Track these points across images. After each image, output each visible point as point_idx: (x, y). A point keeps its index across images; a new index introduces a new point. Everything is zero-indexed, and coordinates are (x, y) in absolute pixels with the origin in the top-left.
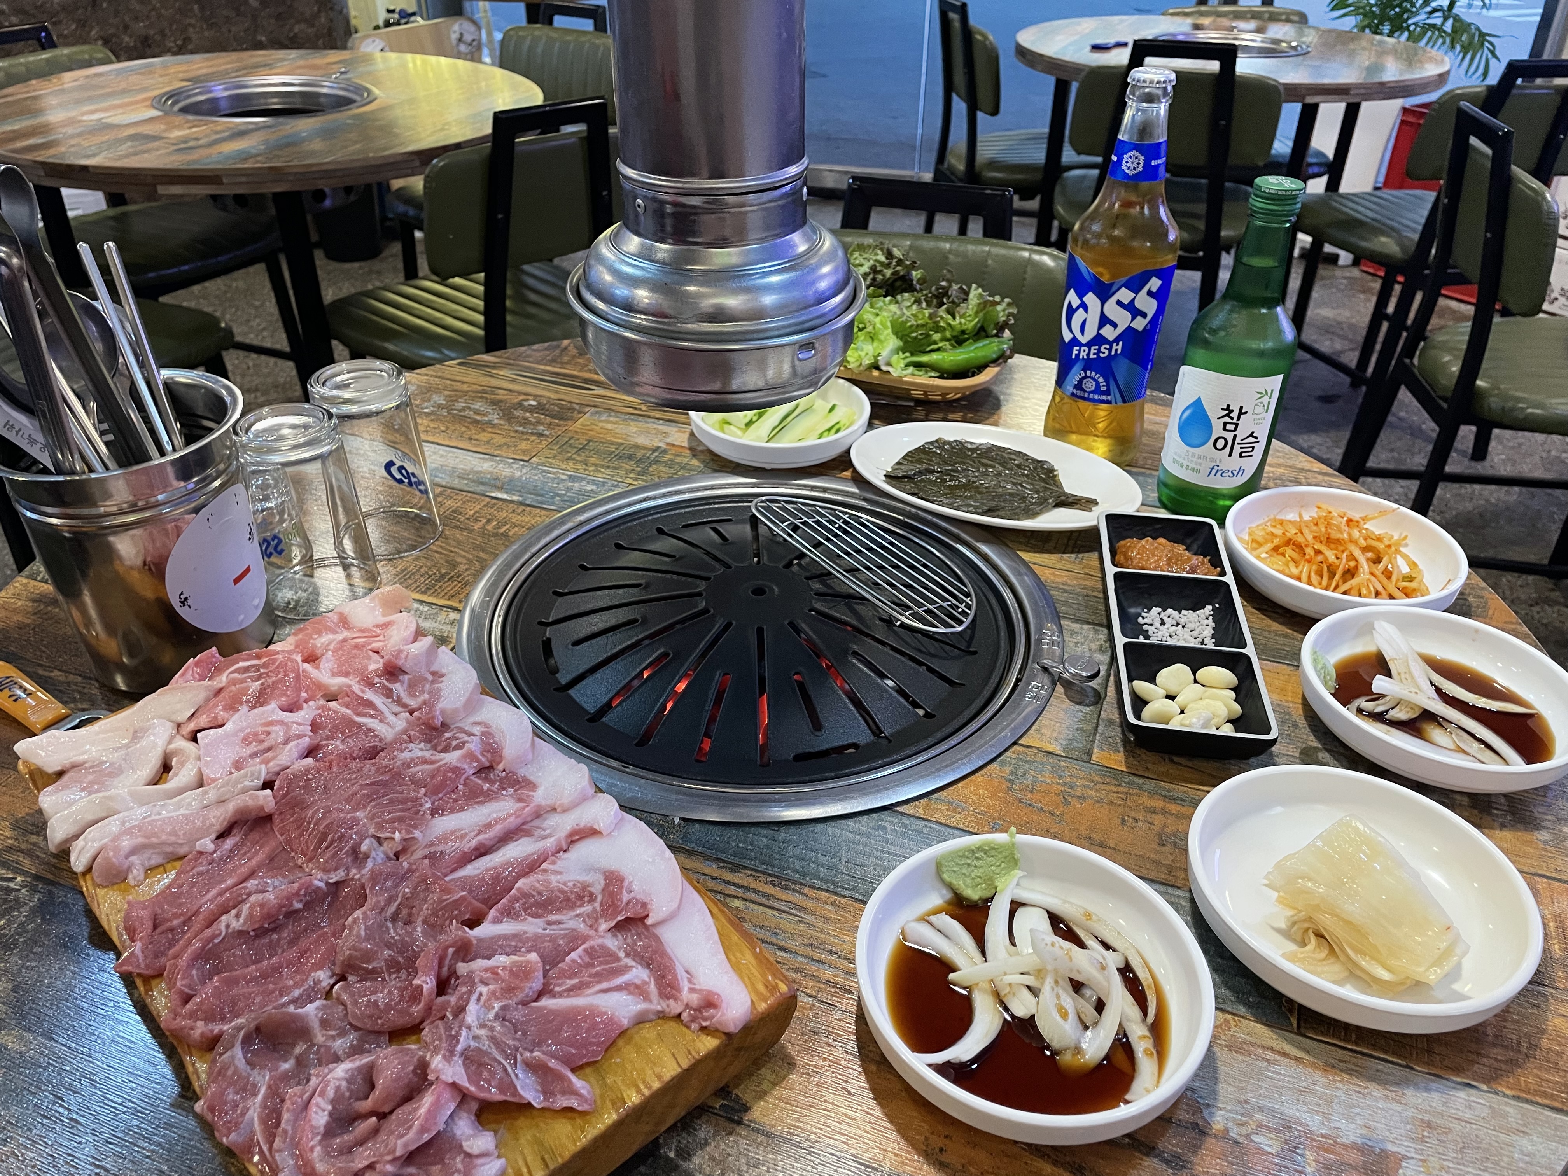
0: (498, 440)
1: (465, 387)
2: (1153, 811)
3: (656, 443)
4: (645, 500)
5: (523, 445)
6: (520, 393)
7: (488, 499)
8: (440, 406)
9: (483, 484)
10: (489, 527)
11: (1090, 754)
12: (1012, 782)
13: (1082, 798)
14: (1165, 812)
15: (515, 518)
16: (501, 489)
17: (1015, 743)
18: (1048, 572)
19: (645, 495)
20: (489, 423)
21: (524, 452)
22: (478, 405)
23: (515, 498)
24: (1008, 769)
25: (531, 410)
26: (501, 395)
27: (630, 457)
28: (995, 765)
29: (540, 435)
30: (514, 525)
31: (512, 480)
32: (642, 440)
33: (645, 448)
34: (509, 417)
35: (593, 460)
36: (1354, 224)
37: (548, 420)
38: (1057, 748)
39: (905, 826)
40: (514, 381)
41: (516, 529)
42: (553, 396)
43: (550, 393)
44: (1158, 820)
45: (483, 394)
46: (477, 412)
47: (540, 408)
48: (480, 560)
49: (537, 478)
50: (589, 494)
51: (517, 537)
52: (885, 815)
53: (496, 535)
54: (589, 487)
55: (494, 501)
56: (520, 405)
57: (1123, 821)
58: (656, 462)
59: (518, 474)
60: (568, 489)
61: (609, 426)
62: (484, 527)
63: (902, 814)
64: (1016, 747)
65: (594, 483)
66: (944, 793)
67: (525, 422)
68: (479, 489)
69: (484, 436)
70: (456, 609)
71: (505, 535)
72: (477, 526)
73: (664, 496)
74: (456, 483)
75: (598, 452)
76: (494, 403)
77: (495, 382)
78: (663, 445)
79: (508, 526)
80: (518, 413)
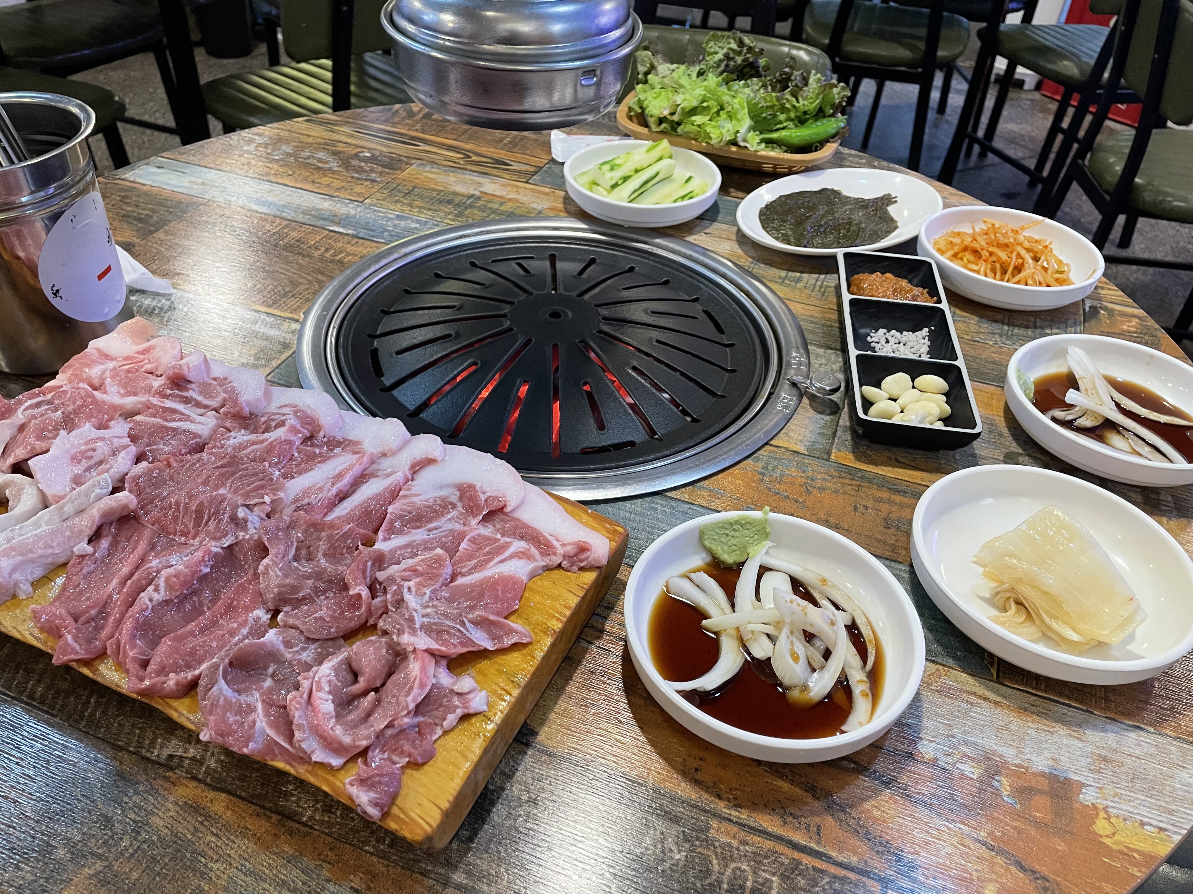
0: (337, 184)
1: (310, 140)
2: (880, 500)
3: (471, 191)
4: (461, 237)
5: (359, 189)
6: (357, 146)
7: (327, 232)
8: (288, 155)
9: (322, 219)
10: (328, 255)
11: (829, 454)
12: (763, 474)
13: (822, 489)
14: (890, 502)
15: (349, 248)
16: (338, 224)
17: (767, 444)
18: (798, 306)
19: (461, 233)
20: (330, 169)
21: (359, 194)
22: (321, 155)
23: (350, 232)
24: (760, 464)
25: (365, 160)
26: (341, 147)
27: (449, 202)
28: (749, 461)
29: (373, 181)
30: (349, 254)
31: (348, 217)
32: (460, 189)
33: (462, 195)
34: (346, 164)
35: (416, 203)
36: (1044, 51)
37: (380, 169)
38: (802, 449)
39: (673, 508)
40: (351, 136)
41: (350, 257)
42: (385, 149)
43: (381, 147)
44: (884, 507)
45: (325, 145)
46: (320, 160)
47: (373, 159)
48: (319, 282)
49: (370, 216)
50: (413, 231)
51: (351, 263)
52: (657, 499)
53: (332, 261)
54: (413, 225)
55: (332, 234)
56: (356, 155)
57: (856, 509)
58: (471, 206)
59: (353, 212)
60: (395, 226)
61: (432, 176)
62: (322, 255)
63: (671, 498)
64: (767, 447)
65: (418, 222)
66: (706, 482)
67: (360, 170)
68: (321, 223)
69: (325, 180)
70: (297, 321)
71: (340, 262)
72: (317, 254)
73: (477, 234)
74: (300, 218)
75: (422, 197)
76: (335, 153)
77: (336, 137)
78: (477, 193)
79: (343, 255)
80: (354, 162)
